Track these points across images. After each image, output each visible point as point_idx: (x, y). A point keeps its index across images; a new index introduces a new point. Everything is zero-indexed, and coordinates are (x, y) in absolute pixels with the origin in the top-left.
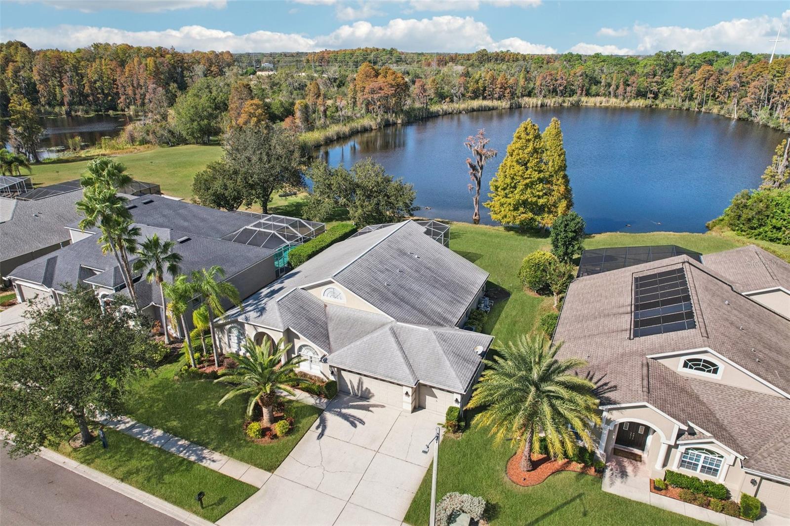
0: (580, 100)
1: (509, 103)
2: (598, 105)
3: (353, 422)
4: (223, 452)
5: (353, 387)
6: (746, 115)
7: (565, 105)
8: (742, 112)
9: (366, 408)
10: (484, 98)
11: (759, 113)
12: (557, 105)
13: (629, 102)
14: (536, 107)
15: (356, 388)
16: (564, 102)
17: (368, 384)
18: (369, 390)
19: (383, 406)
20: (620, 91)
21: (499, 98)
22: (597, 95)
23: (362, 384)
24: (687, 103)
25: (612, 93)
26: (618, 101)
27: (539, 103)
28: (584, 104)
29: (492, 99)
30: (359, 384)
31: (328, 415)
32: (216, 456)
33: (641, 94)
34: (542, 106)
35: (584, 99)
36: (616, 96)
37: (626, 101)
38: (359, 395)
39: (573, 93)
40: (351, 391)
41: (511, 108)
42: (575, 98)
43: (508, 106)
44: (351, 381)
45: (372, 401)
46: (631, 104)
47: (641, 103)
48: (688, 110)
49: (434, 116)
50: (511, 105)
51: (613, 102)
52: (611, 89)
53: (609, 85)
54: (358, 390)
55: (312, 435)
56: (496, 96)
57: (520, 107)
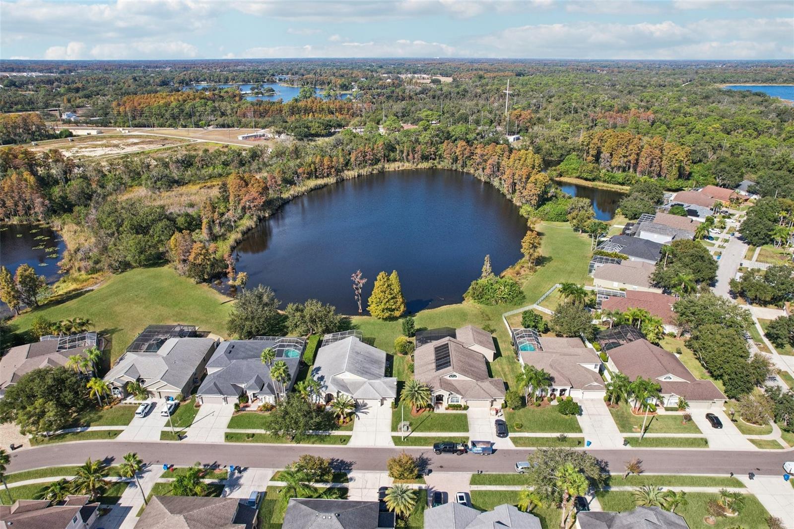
0: (383, 167)
1: (335, 178)
2: (397, 169)
3: (366, 413)
4: (335, 430)
6: (488, 180)
7: (374, 172)
8: (486, 177)
9: (367, 408)
10: (317, 177)
12: (368, 173)
13: (417, 165)
14: (355, 177)
15: (362, 403)
16: (373, 170)
17: (366, 401)
18: (366, 403)
19: (371, 407)
20: (410, 157)
21: (328, 176)
22: (395, 160)
24: (454, 165)
25: (405, 158)
26: (410, 165)
27: (356, 174)
28: (387, 170)
29: (323, 177)
31: (357, 413)
32: (333, 432)
33: (425, 158)
34: (359, 176)
35: (386, 166)
36: (408, 161)
37: (415, 164)
38: (362, 405)
39: (377, 161)
40: (360, 405)
41: (337, 182)
42: (379, 166)
43: (335, 181)
44: (360, 402)
45: (368, 406)
46: (419, 167)
47: (425, 165)
48: (456, 170)
49: (286, 202)
50: (337, 180)
51: (407, 166)
52: (404, 155)
53: (402, 152)
55: (356, 419)
56: (325, 174)
57: (343, 180)
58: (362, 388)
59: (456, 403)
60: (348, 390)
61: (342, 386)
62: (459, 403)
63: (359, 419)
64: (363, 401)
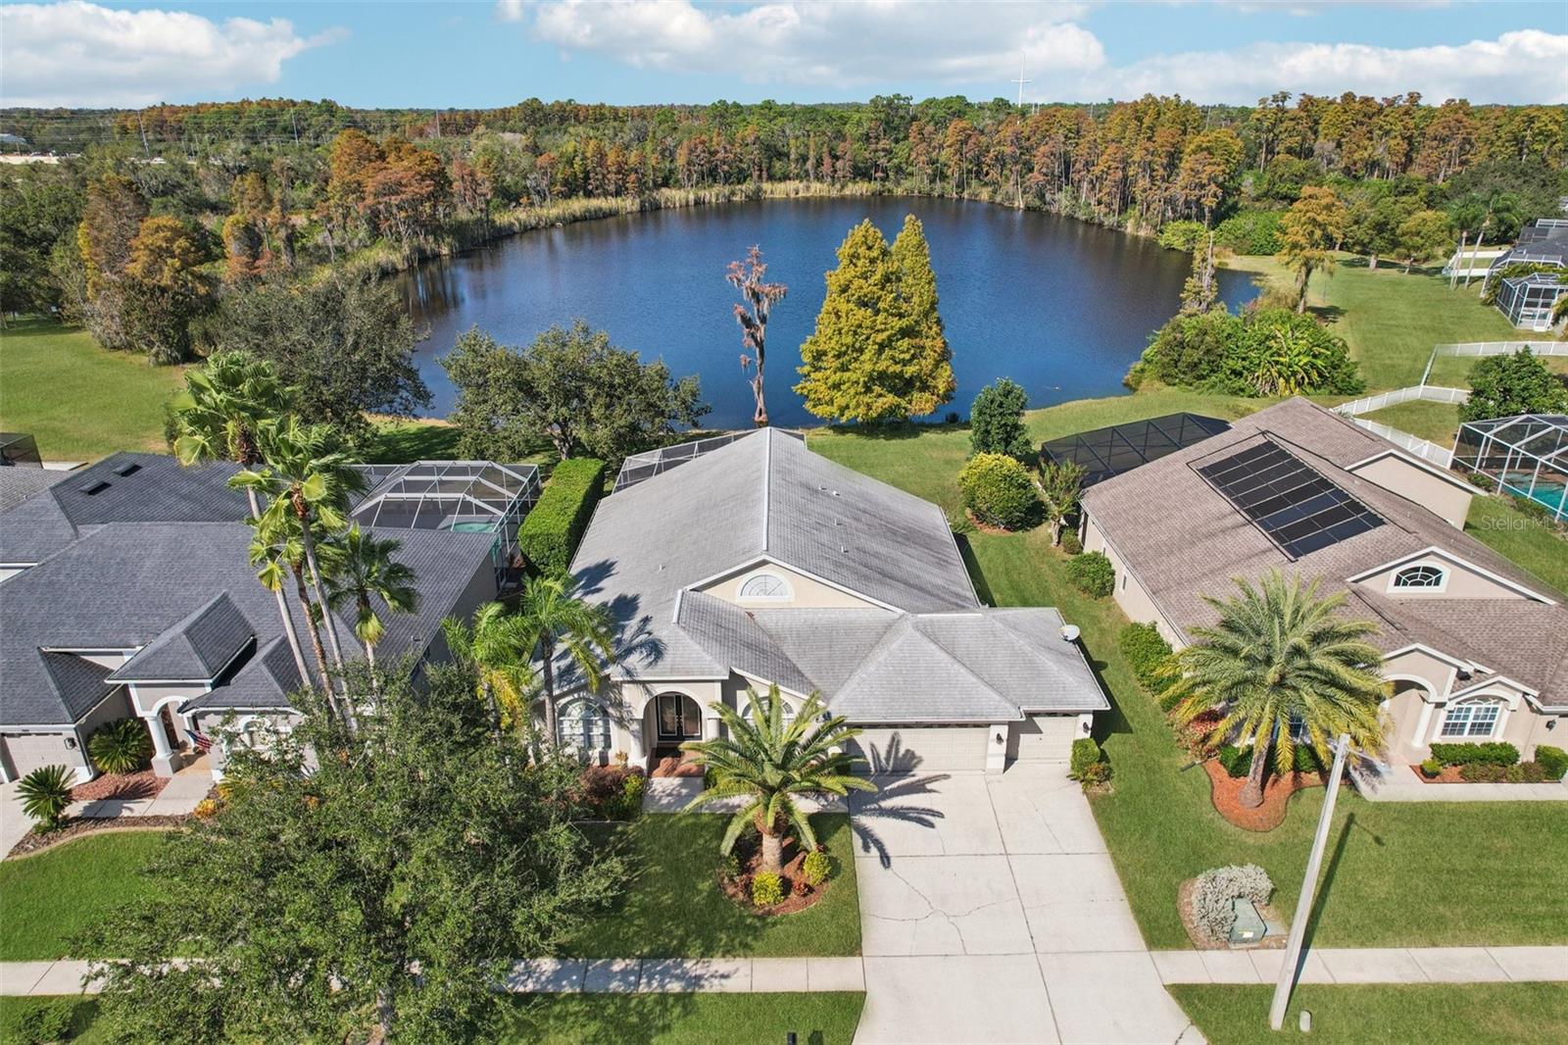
0: (759, 190)
1: (638, 201)
2: (792, 195)
3: (921, 818)
4: (728, 952)
5: (876, 757)
6: (1037, 203)
7: (736, 199)
8: (1030, 197)
9: (919, 787)
10: (589, 194)
11: (1056, 197)
12: (722, 200)
13: (843, 187)
14: (687, 205)
15: (883, 755)
16: (733, 193)
17: (909, 740)
18: (913, 753)
19: (946, 777)
20: (826, 169)
21: (617, 194)
22: (785, 178)
23: (898, 745)
24: (938, 185)
25: (811, 172)
26: (825, 187)
27: (692, 197)
28: (768, 195)
29: (606, 194)
30: (891, 747)
31: (865, 820)
32: (719, 964)
33: (861, 173)
34: (697, 203)
35: (766, 186)
36: (819, 178)
37: (838, 186)
38: (890, 769)
39: (742, 177)
40: (872, 765)
41: (642, 211)
42: (749, 186)
43: (636, 207)
44: (873, 746)
45: (920, 773)
46: (847, 192)
47: (861, 188)
48: (941, 196)
49: (504, 235)
50: (642, 203)
51: (817, 189)
52: (809, 165)
53: (804, 159)
54: (887, 759)
55: (867, 863)
56: (612, 188)
57: (659, 208)
58: (881, 656)
59: (1479, 740)
60: (791, 673)
61: (749, 646)
62: (1497, 737)
63: (885, 860)
64: (895, 743)
